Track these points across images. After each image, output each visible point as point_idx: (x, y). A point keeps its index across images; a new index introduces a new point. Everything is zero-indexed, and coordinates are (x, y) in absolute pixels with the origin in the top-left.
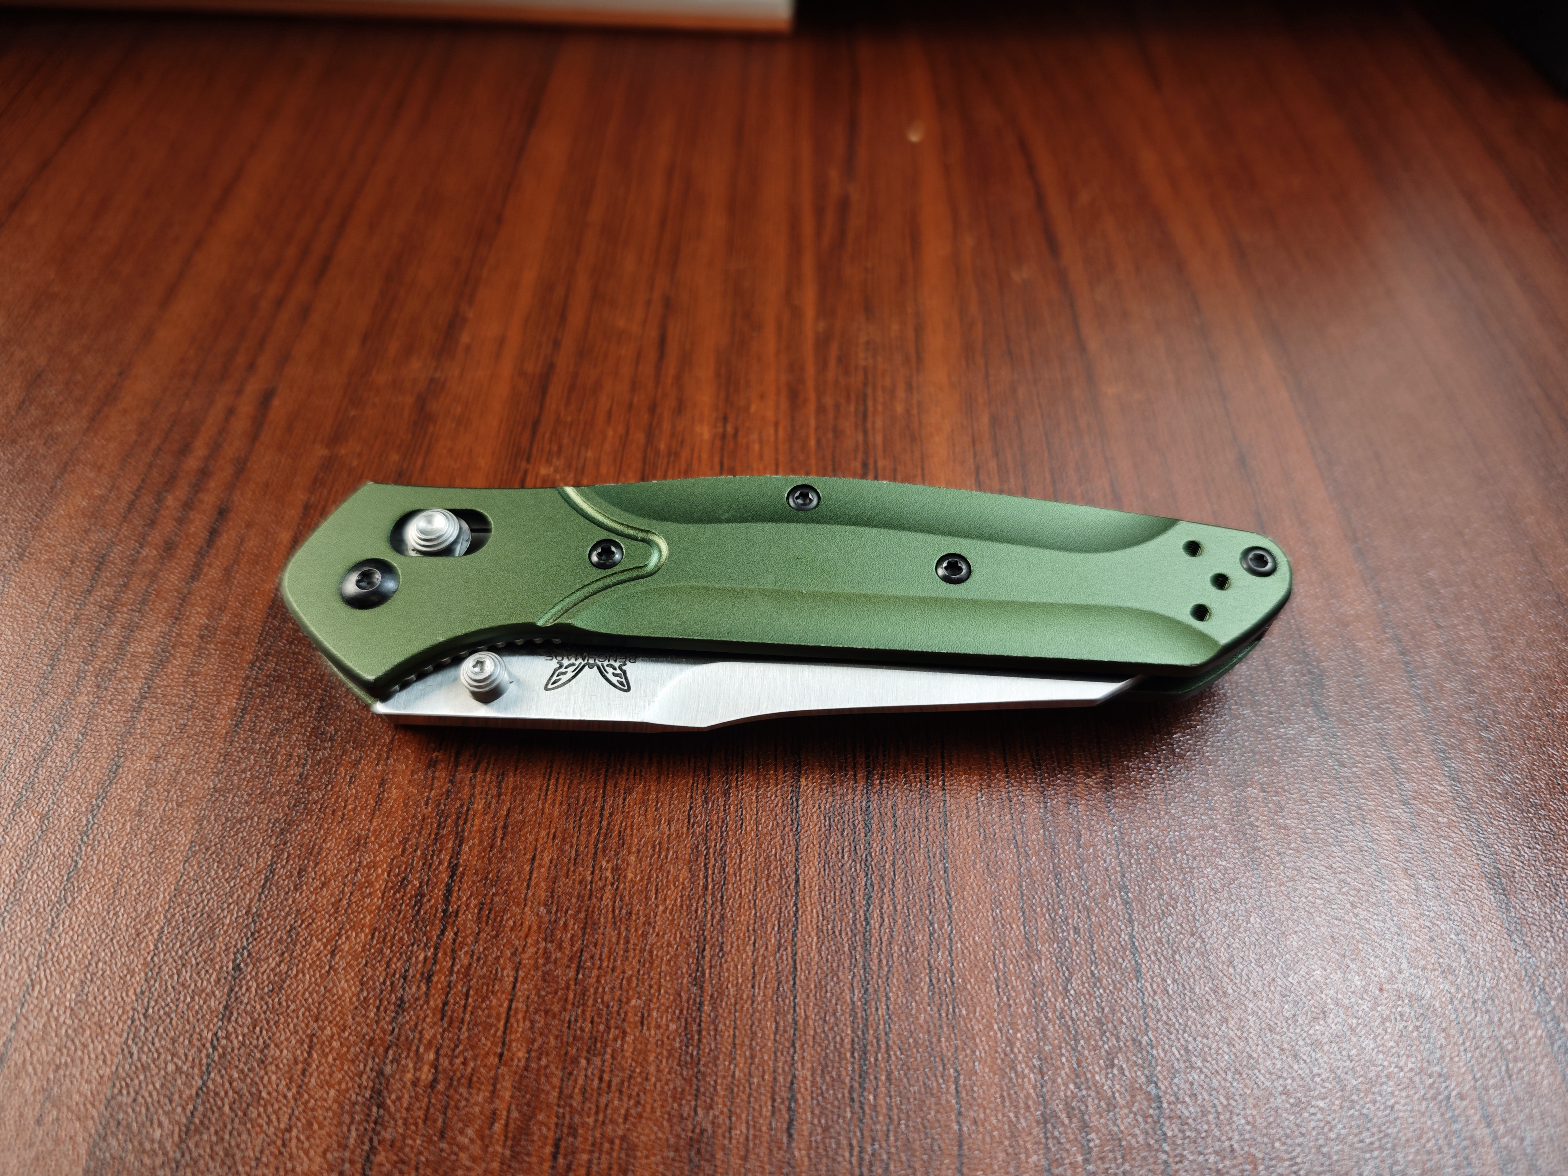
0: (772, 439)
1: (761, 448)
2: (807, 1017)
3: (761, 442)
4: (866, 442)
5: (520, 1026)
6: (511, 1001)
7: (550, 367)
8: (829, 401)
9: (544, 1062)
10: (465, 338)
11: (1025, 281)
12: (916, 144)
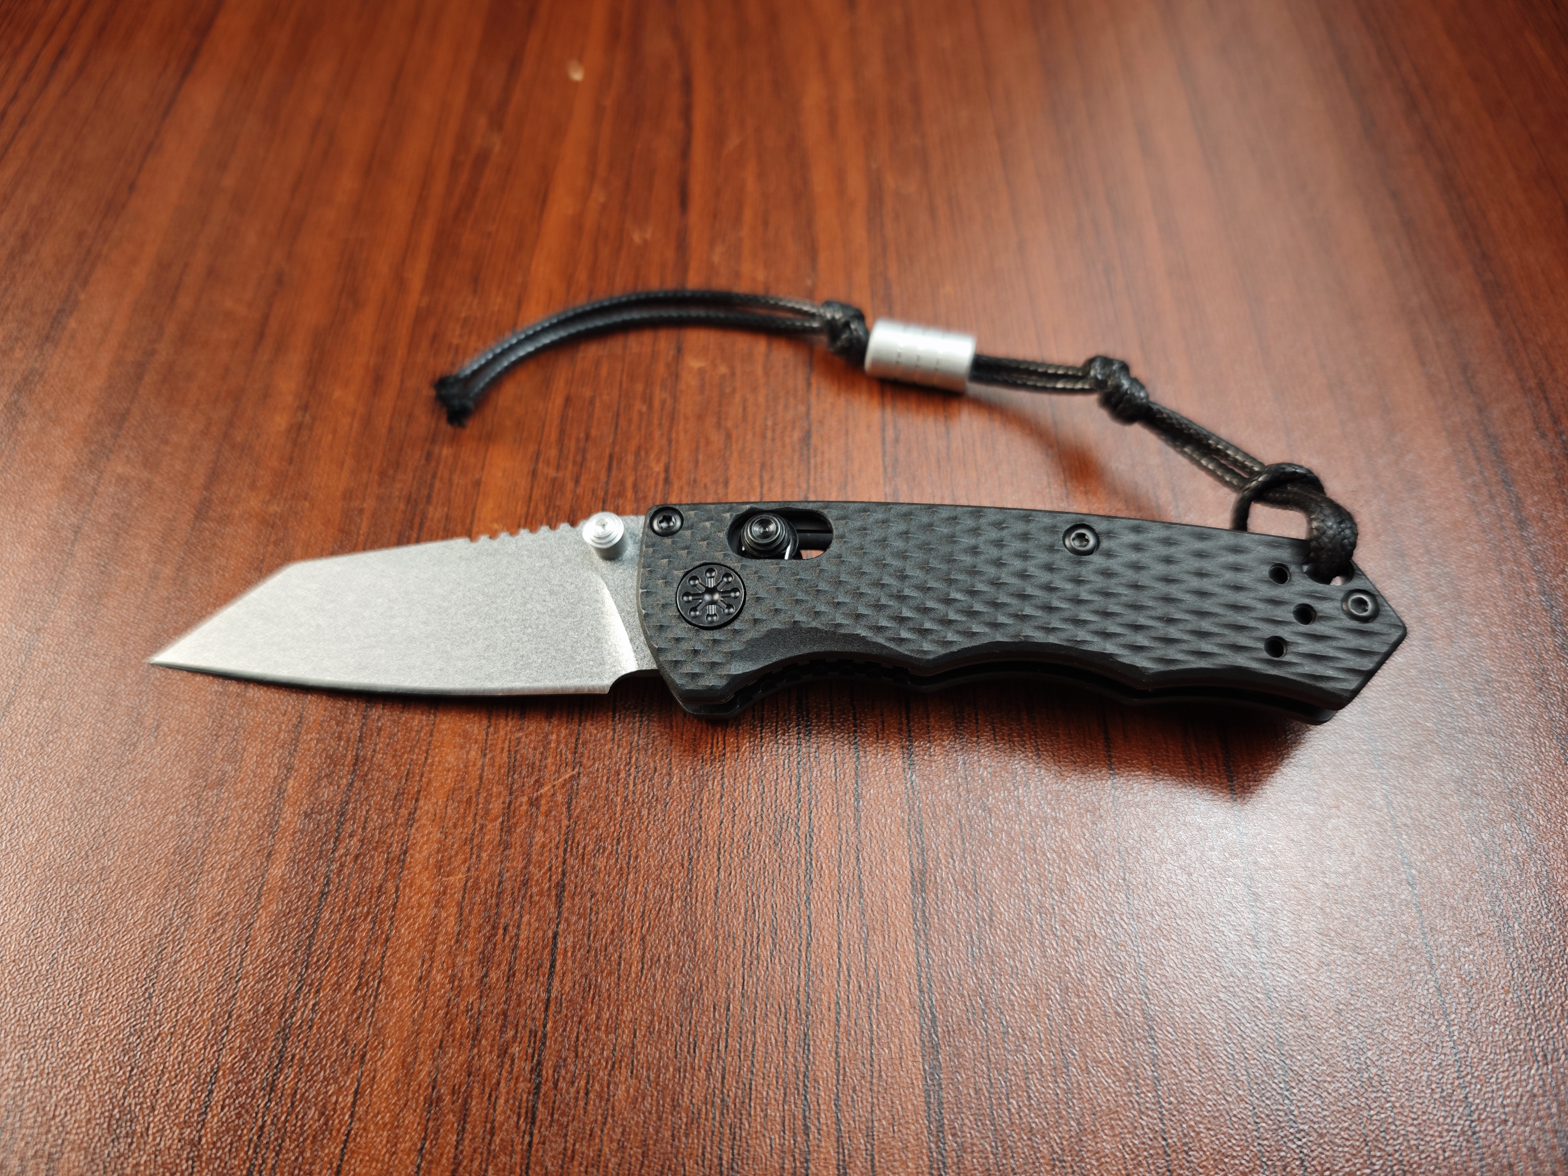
0: (346, 428)
1: (333, 439)
3: (334, 432)
7: (151, 353)
10: (72, 324)
11: (645, 242)
12: (576, 84)
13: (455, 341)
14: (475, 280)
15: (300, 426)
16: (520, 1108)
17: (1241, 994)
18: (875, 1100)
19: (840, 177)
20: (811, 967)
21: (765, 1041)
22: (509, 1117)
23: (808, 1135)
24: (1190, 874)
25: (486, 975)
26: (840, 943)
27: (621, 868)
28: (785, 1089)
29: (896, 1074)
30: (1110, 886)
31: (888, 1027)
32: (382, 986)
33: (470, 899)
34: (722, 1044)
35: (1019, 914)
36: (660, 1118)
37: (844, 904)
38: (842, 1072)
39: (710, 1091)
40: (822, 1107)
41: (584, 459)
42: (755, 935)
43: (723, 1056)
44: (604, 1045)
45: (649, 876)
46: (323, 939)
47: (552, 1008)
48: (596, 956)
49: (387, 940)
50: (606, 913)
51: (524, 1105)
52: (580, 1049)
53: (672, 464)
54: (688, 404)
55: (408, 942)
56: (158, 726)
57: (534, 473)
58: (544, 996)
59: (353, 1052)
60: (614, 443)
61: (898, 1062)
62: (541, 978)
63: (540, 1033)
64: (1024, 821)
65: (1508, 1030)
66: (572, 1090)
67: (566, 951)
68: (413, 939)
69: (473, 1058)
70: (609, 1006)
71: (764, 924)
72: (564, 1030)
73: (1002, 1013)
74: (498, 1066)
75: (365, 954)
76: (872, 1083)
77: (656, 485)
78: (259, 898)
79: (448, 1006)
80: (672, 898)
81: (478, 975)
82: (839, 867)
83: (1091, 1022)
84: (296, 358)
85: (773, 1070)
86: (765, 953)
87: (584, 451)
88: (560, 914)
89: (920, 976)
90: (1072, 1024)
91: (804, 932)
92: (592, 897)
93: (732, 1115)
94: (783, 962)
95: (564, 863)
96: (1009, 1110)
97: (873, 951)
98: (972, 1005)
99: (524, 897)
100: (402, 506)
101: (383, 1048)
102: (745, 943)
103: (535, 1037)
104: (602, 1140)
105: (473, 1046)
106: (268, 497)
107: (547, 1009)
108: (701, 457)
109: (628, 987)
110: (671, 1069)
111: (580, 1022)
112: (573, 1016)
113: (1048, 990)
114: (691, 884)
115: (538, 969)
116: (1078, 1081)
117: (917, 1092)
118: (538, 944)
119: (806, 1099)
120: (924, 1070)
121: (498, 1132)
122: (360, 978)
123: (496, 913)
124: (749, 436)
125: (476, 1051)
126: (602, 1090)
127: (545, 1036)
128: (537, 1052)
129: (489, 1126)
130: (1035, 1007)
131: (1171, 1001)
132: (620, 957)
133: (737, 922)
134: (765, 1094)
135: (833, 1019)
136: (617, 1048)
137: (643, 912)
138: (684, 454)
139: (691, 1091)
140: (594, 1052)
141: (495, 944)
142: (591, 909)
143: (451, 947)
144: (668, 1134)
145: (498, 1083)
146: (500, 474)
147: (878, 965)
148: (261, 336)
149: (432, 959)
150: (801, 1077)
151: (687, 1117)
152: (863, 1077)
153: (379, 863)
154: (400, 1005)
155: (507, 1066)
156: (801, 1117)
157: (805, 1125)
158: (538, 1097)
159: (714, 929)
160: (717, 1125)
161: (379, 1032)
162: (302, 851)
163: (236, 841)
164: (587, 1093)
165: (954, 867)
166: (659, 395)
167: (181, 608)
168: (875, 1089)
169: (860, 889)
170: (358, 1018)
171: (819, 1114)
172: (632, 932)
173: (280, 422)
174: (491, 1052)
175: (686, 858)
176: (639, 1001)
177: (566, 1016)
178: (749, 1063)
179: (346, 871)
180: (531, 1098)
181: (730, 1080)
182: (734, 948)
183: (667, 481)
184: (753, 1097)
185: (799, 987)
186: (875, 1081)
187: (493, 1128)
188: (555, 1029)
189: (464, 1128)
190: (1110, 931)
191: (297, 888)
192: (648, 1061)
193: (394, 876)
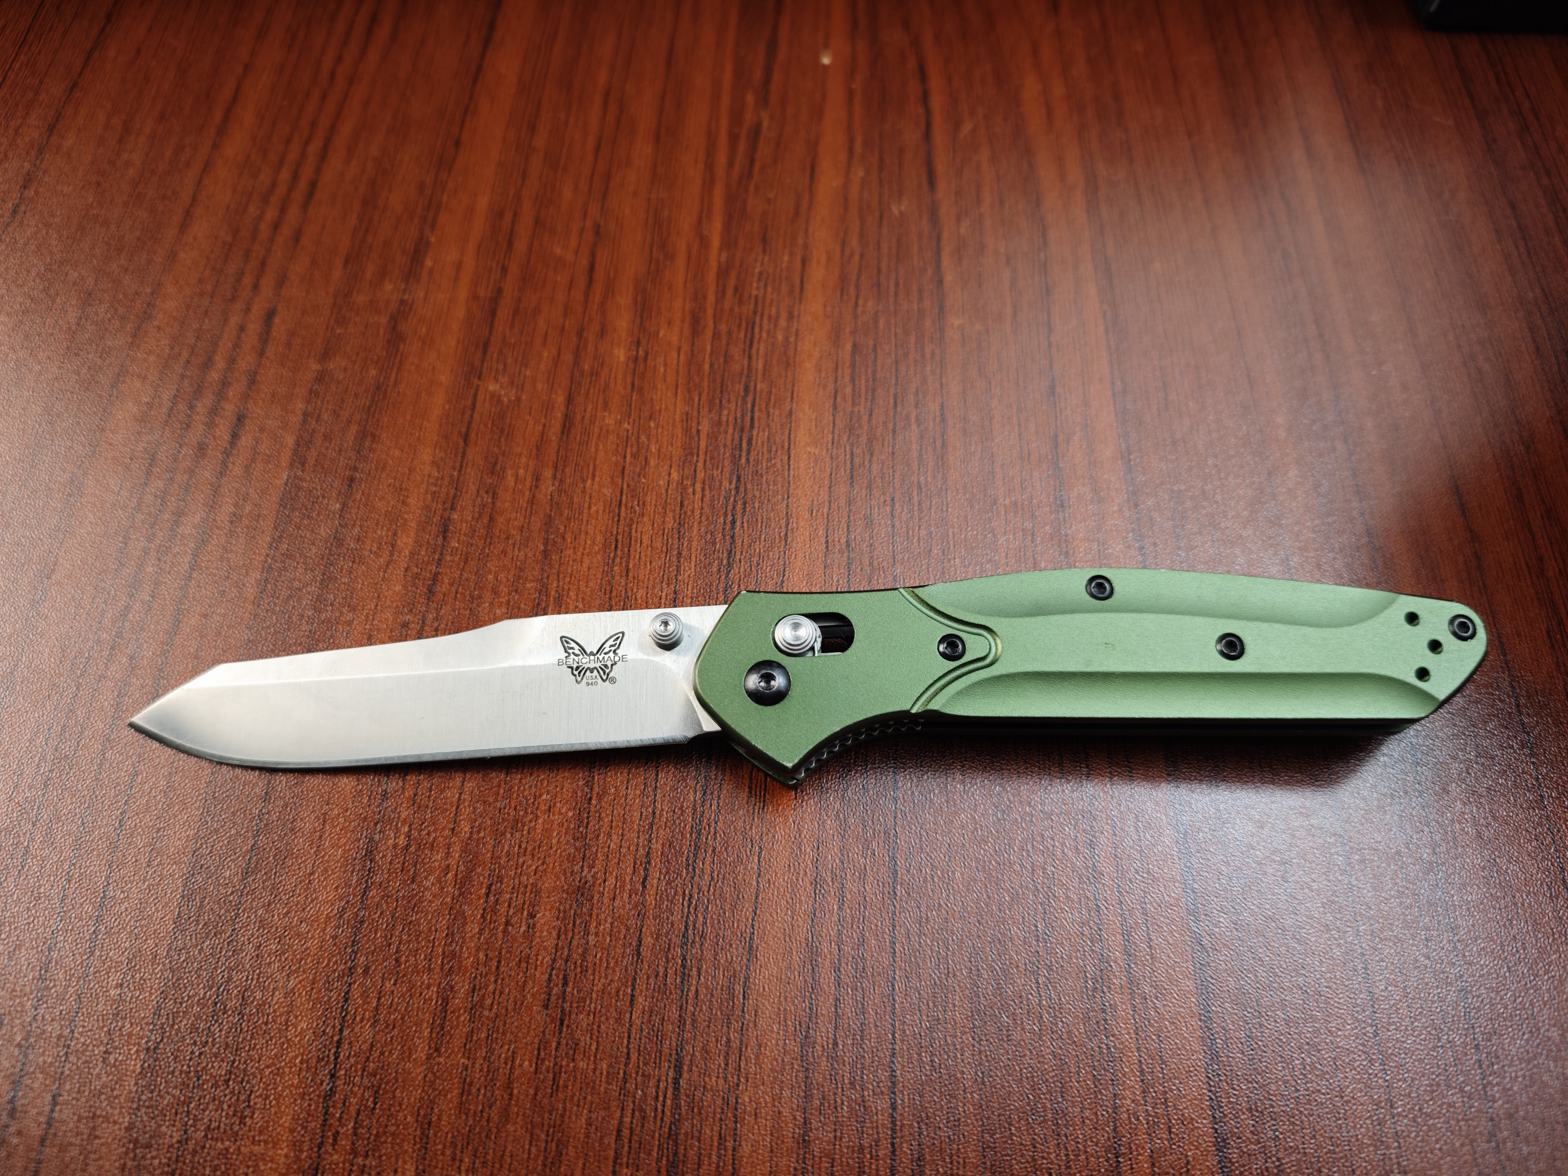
0: (675, 362)
1: (665, 370)
2: (662, 810)
3: (666, 365)
4: (749, 366)
5: (466, 811)
6: (460, 794)
7: (500, 291)
8: (723, 328)
9: (482, 834)
10: (429, 263)
11: (902, 214)
12: (827, 67)
13: (754, 292)
14: (764, 241)
19: (1060, 164)
21: (1062, 844)
23: (1099, 912)
40: (1108, 893)
41: (874, 396)
53: (945, 405)
54: (953, 355)
57: (835, 406)
60: (896, 384)
77: (935, 421)
106: (619, 417)
108: (968, 399)
138: (955, 396)
146: (807, 406)
152: (1137, 873)
157: (1097, 905)
166: (929, 346)
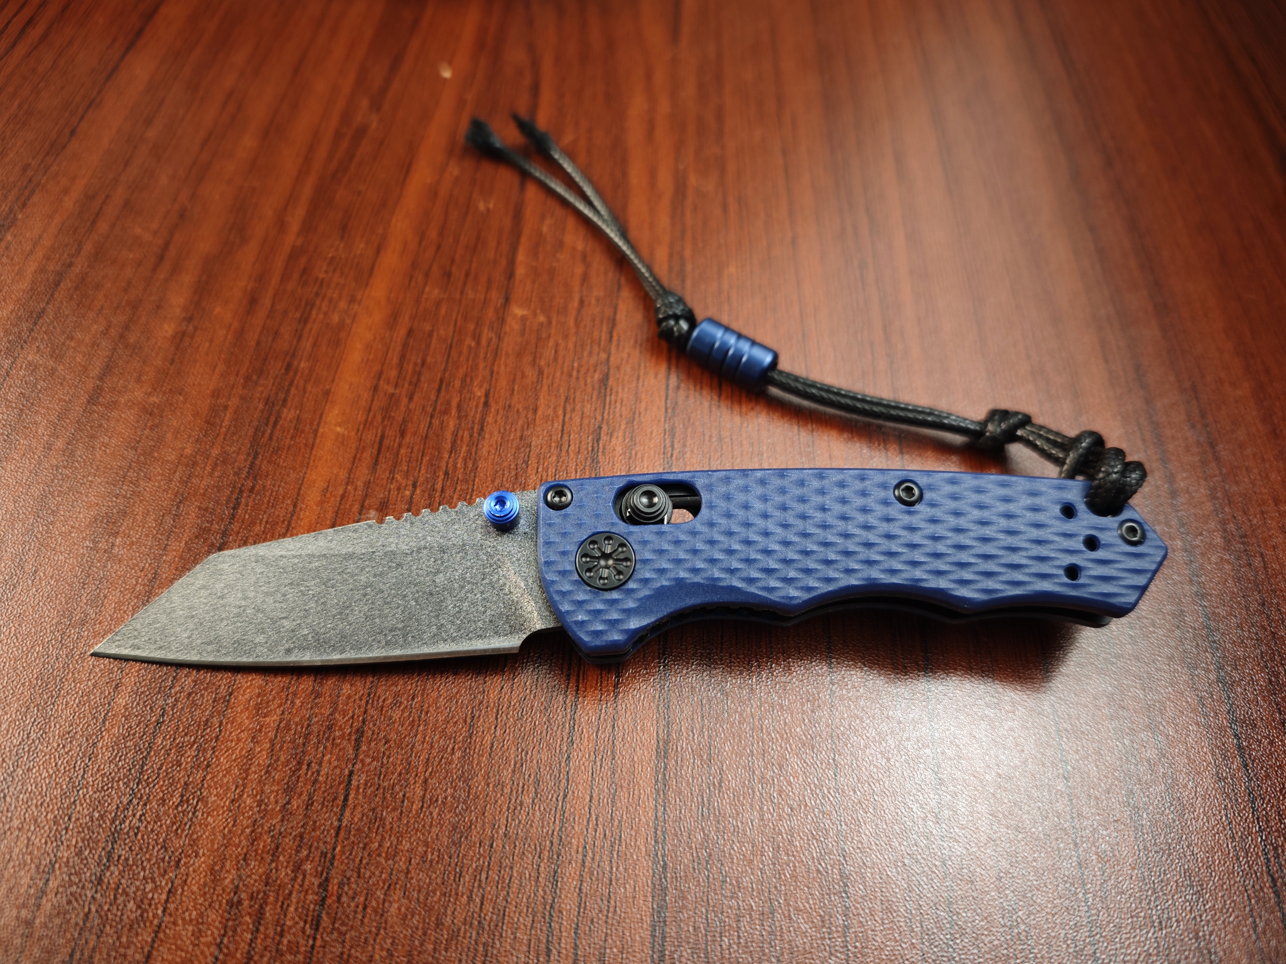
11: (488, 210)
12: (445, 80)
13: (322, 276)
14: (344, 229)
15: (184, 334)
16: (307, 915)
17: (922, 861)
18: (609, 931)
19: (652, 173)
20: (566, 815)
21: (521, 875)
22: (297, 923)
23: (549, 956)
24: (888, 760)
25: (288, 803)
26: (591, 797)
27: (413, 720)
28: (533, 917)
29: (629, 910)
30: (822, 764)
31: (625, 869)
32: (200, 804)
33: (281, 738)
34: (484, 876)
35: (744, 783)
36: (425, 934)
37: (598, 764)
38: (583, 905)
39: (470, 914)
40: (564, 934)
41: (419, 380)
42: (521, 784)
43: (483, 885)
44: (383, 869)
45: (436, 728)
46: (155, 760)
47: (342, 834)
48: (384, 794)
49: (208, 766)
50: (397, 757)
51: (310, 913)
52: (362, 870)
53: (492, 391)
54: (510, 344)
55: (226, 769)
56: (36, 572)
57: (376, 388)
58: (336, 824)
59: (170, 858)
60: (445, 370)
61: (631, 900)
62: (335, 809)
63: (329, 855)
64: (755, 706)
65: (1132, 899)
66: (353, 904)
67: (358, 787)
68: (230, 767)
69: (271, 871)
70: (390, 836)
71: (530, 776)
72: (351, 854)
73: (722, 864)
74: (292, 879)
75: (188, 776)
76: (607, 917)
77: (477, 406)
78: (104, 722)
79: (254, 826)
80: (453, 749)
81: (282, 802)
82: (597, 732)
83: (796, 877)
84: (187, 279)
85: (525, 900)
86: (528, 801)
87: (420, 374)
88: (357, 756)
89: (656, 829)
90: (780, 878)
91: (562, 784)
92: (386, 743)
93: (486, 936)
94: (542, 809)
95: (365, 712)
96: (721, 946)
97: (619, 805)
98: (698, 856)
99: (328, 739)
100: (261, 406)
101: (196, 857)
102: (512, 791)
103: (325, 857)
104: (374, 948)
105: (272, 861)
106: (150, 390)
107: (337, 834)
108: (516, 387)
109: (408, 822)
110: (438, 893)
111: (364, 848)
112: (359, 843)
113: (763, 847)
114: (471, 738)
115: (333, 801)
116: (781, 926)
117: (645, 926)
118: (335, 780)
119: (550, 926)
120: (653, 908)
121: (286, 934)
122: (182, 796)
123: (302, 751)
124: (558, 374)
125: (274, 865)
126: (378, 907)
127: (334, 857)
128: (325, 870)
129: (279, 929)
130: (751, 862)
131: (864, 863)
132: (404, 796)
133: (507, 774)
134: (516, 919)
135: (580, 861)
136: (394, 873)
137: (428, 759)
138: (503, 383)
139: (453, 913)
140: (374, 874)
141: (298, 777)
142: (384, 753)
143: (262, 777)
144: (431, 947)
145: (290, 894)
146: (347, 387)
147: (622, 817)
148: (161, 258)
149: (245, 786)
150: (548, 908)
151: (448, 935)
152: (601, 911)
153: (207, 701)
154: (214, 822)
155: (299, 880)
156: (544, 941)
157: (548, 948)
158: (324, 909)
159: (487, 776)
160: (473, 942)
161: (194, 843)
162: (145, 686)
163: (90, 673)
164: (365, 908)
165: (694, 739)
166: (486, 334)
167: (66, 475)
168: (610, 921)
169: (612, 752)
170: (177, 829)
171: (560, 939)
172: (416, 775)
173: (168, 329)
174: (286, 868)
175: (469, 716)
176: (416, 834)
177: (353, 842)
178: (505, 893)
179: (180, 706)
180: (317, 908)
181: (488, 907)
182: (502, 795)
183: (486, 404)
184: (506, 921)
185: (553, 831)
186: (610, 915)
187: (282, 931)
188: (343, 852)
189: (258, 930)
190: (818, 802)
191: (136, 716)
192: (419, 886)
193: (219, 713)
